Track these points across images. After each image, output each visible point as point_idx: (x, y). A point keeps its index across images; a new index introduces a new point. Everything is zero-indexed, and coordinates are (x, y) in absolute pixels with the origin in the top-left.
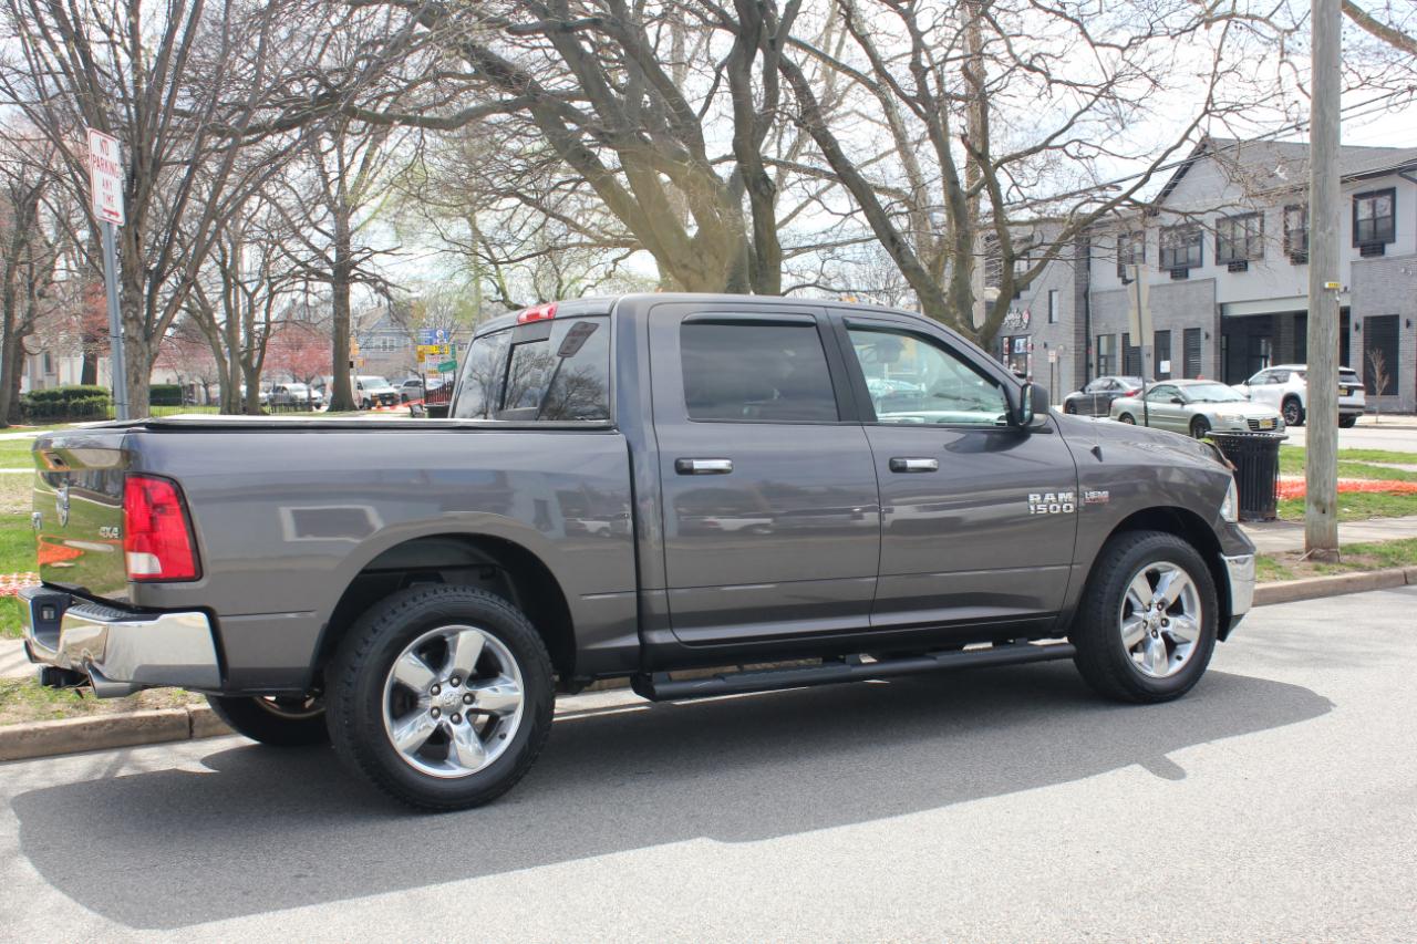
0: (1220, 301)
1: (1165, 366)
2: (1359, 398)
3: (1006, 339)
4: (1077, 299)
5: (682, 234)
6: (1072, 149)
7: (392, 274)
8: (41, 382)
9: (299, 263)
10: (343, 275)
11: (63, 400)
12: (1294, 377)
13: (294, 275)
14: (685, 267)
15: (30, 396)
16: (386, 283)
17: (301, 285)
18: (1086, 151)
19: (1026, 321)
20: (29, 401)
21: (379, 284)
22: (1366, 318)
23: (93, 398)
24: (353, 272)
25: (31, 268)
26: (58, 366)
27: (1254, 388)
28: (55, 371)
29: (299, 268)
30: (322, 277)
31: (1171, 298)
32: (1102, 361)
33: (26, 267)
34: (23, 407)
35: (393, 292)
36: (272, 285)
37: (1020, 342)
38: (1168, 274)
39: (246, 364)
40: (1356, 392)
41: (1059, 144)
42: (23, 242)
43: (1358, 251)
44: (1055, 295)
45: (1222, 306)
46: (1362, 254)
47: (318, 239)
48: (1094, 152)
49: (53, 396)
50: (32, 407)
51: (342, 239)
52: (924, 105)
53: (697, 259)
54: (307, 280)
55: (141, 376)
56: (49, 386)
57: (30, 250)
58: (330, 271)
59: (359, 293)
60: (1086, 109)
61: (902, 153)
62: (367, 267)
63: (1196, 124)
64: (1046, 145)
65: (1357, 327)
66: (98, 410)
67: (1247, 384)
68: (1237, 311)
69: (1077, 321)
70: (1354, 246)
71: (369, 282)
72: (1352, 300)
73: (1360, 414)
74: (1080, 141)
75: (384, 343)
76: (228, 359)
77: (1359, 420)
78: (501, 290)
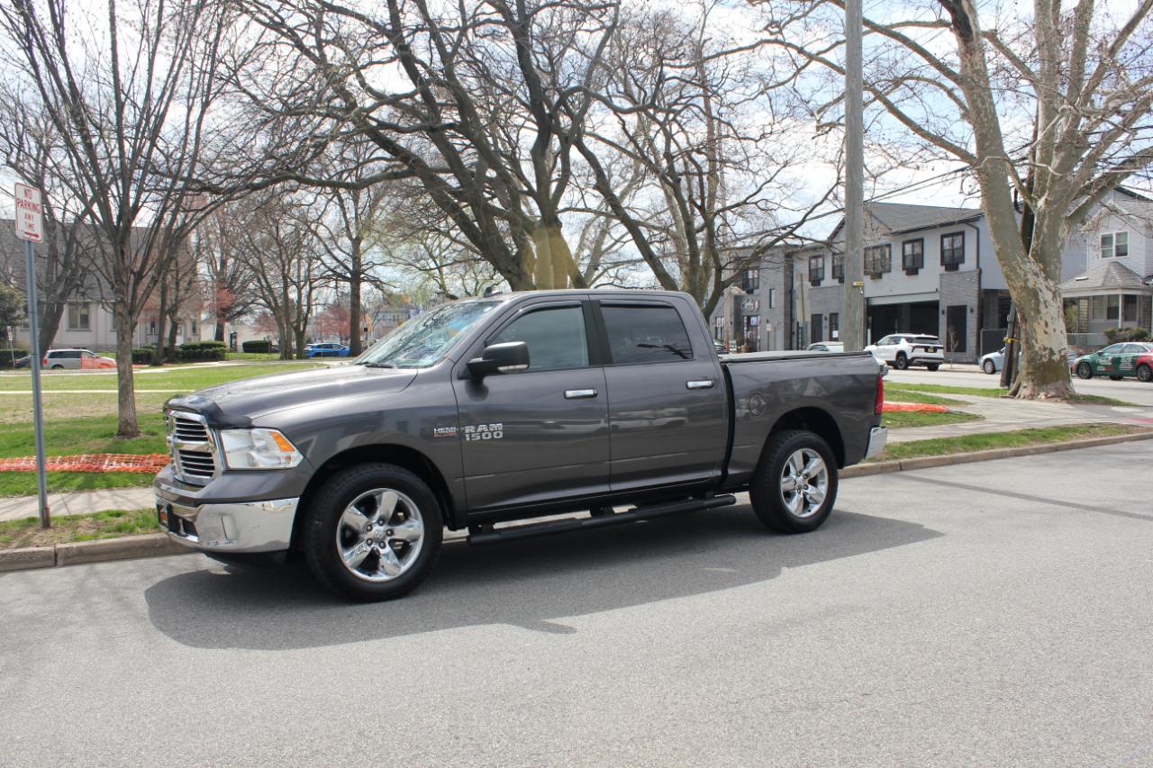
0: (867, 295)
1: (835, 334)
2: (940, 354)
3: (745, 318)
4: (785, 294)
5: (508, 253)
6: (762, 205)
7: (385, 277)
8: (190, 339)
9: (330, 269)
10: (356, 279)
11: (199, 350)
12: (903, 341)
13: (329, 278)
14: (509, 272)
15: (181, 347)
16: (381, 282)
17: (333, 284)
18: (770, 205)
19: (757, 307)
20: (180, 350)
21: (376, 282)
22: (948, 307)
23: (217, 349)
24: (362, 276)
25: (177, 275)
26: (200, 329)
27: (881, 347)
28: (198, 331)
29: (330, 273)
30: (345, 279)
31: (839, 294)
32: (800, 331)
33: (174, 273)
34: (177, 353)
35: (386, 287)
36: (311, 283)
37: (754, 320)
38: (837, 281)
39: (297, 329)
40: (938, 350)
41: (754, 201)
42: (172, 259)
43: (943, 268)
44: (773, 291)
45: (868, 299)
46: (946, 269)
47: (341, 256)
48: (776, 207)
49: (194, 347)
50: (182, 353)
51: (356, 257)
52: (671, 177)
53: (516, 268)
54: (336, 280)
55: (126, 336)
56: (194, 341)
57: (177, 264)
58: (349, 275)
59: (365, 287)
60: (770, 181)
61: (671, 211)
62: (370, 273)
63: (831, 191)
64: (745, 202)
65: (943, 312)
66: (219, 356)
67: (877, 345)
68: (876, 302)
69: (785, 307)
70: (942, 264)
71: (371, 281)
72: (941, 296)
73: (941, 363)
74: (767, 200)
75: (394, 316)
76: (285, 326)
77: (941, 367)
78: (442, 286)
